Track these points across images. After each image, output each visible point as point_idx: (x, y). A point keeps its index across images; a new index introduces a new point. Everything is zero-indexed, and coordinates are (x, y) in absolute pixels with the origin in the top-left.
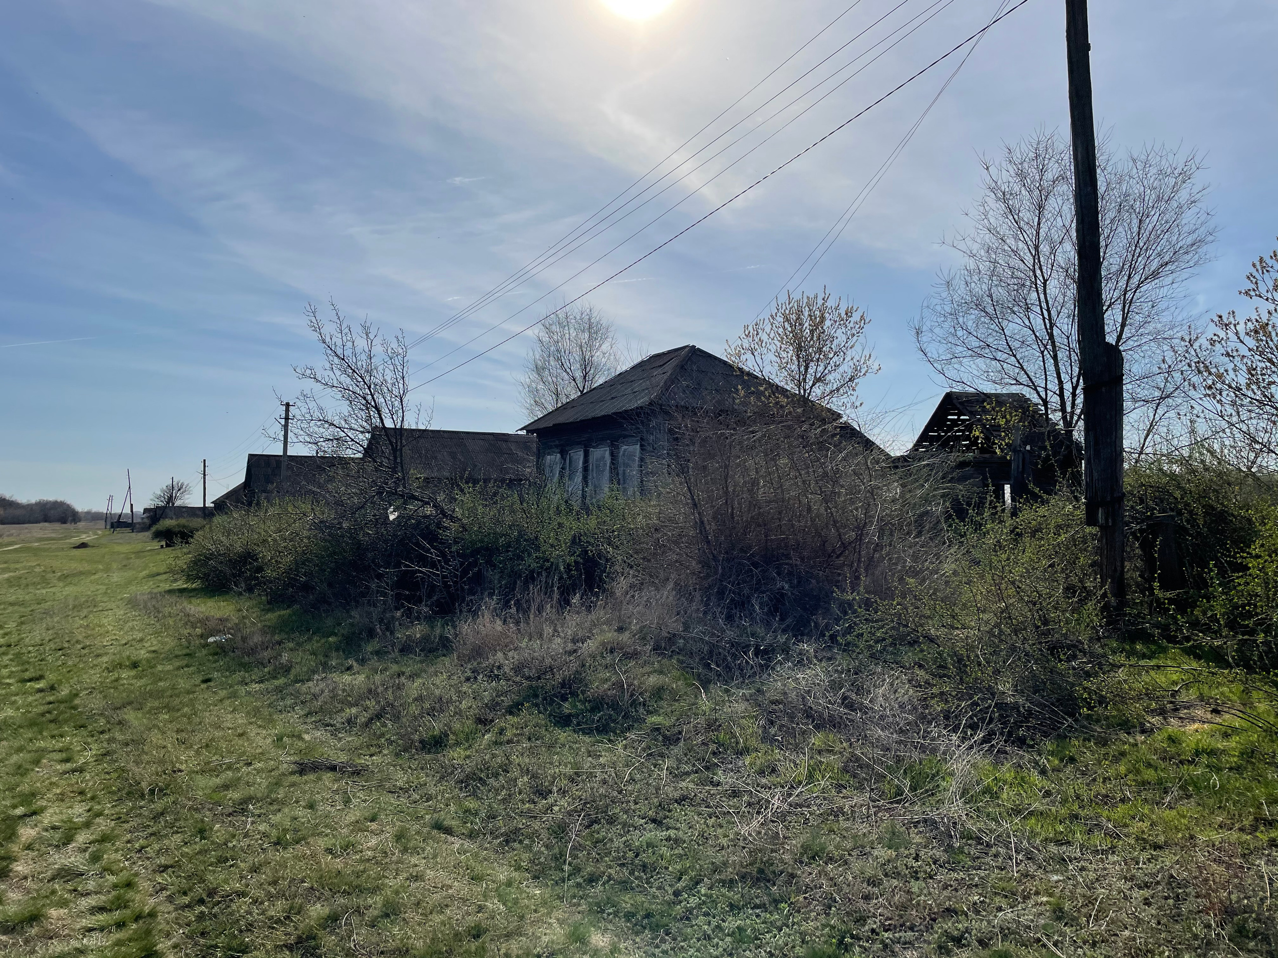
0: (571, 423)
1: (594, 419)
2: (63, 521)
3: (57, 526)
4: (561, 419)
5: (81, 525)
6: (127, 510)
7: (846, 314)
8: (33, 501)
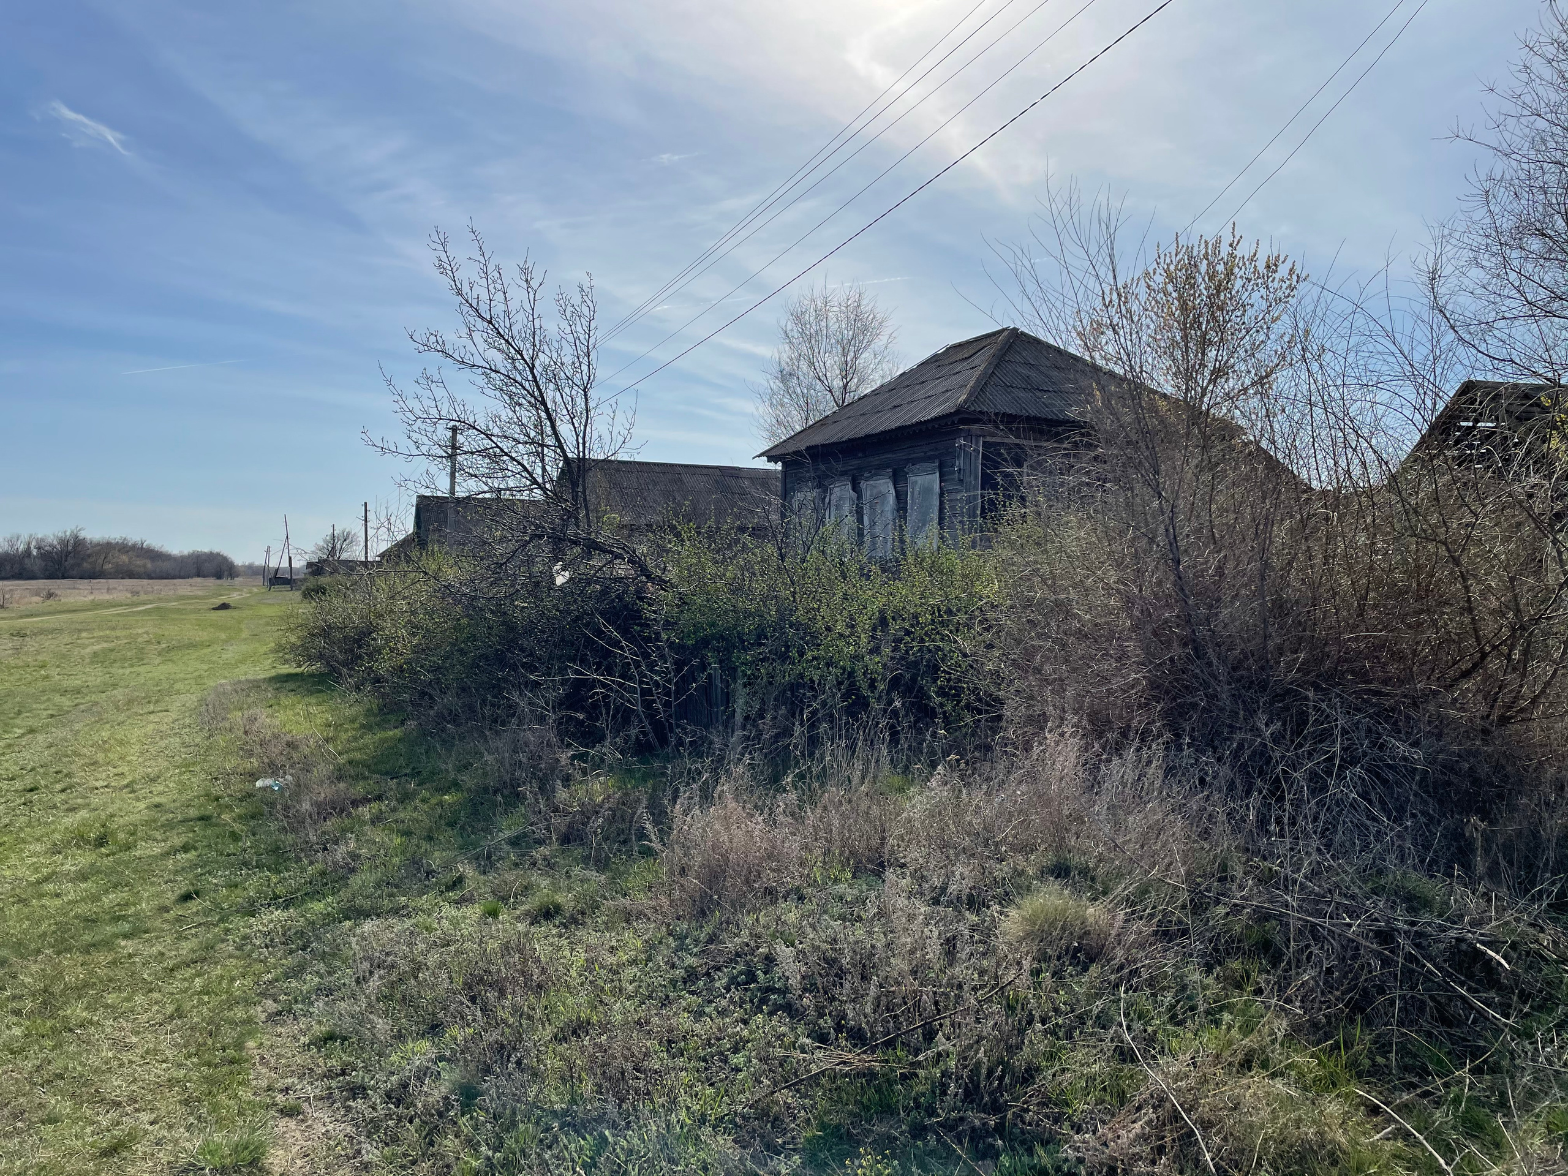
0: (834, 444)
1: (867, 436)
2: (219, 576)
3: (211, 582)
4: (818, 439)
5: (237, 580)
6: (285, 564)
7: (1268, 267)
8: (186, 553)
